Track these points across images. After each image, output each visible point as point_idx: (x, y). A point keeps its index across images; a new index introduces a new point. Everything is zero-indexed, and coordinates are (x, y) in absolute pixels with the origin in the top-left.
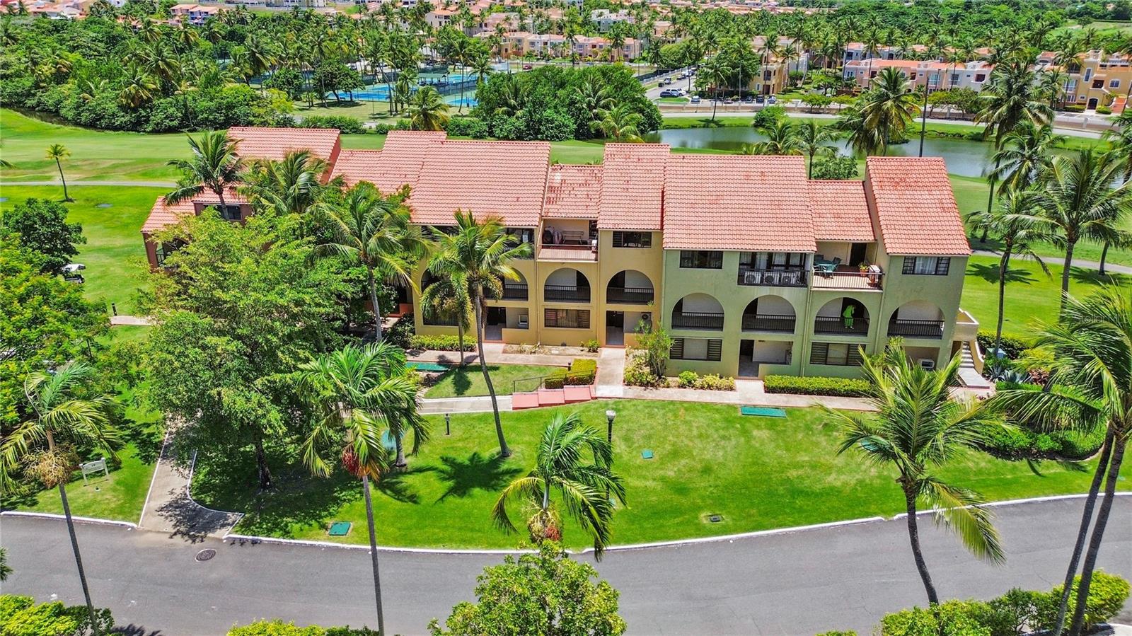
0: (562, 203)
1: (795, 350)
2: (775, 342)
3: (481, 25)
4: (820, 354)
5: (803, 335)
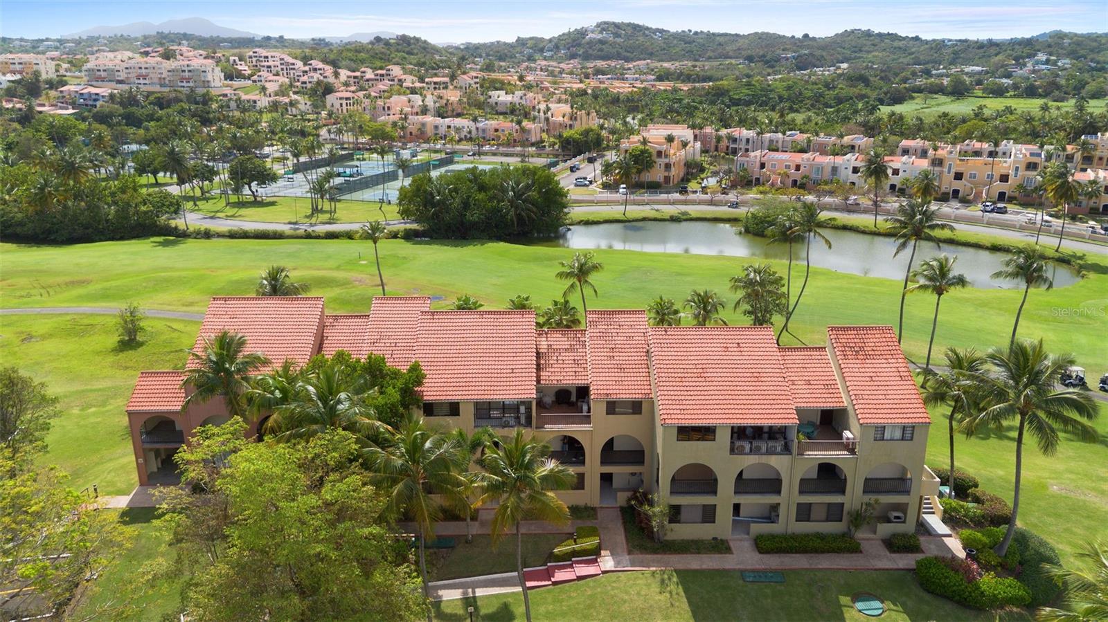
0: (553, 370)
1: (782, 511)
2: (761, 504)
3: (384, 108)
4: (804, 513)
5: (789, 497)
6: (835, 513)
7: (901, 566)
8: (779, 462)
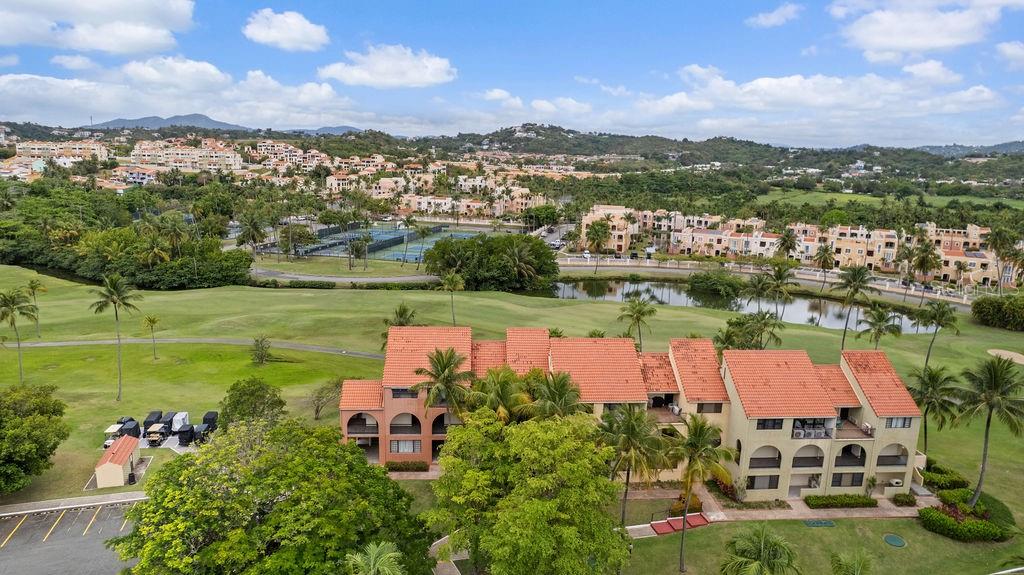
1: (822, 479)
3: (376, 188)
4: (837, 480)
5: (828, 469)
6: (857, 480)
7: (907, 515)
8: (821, 443)
